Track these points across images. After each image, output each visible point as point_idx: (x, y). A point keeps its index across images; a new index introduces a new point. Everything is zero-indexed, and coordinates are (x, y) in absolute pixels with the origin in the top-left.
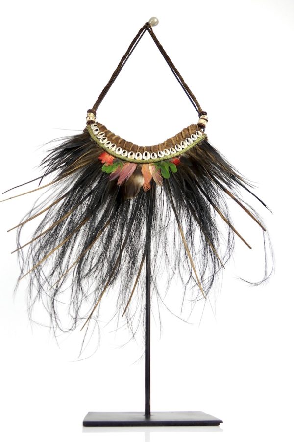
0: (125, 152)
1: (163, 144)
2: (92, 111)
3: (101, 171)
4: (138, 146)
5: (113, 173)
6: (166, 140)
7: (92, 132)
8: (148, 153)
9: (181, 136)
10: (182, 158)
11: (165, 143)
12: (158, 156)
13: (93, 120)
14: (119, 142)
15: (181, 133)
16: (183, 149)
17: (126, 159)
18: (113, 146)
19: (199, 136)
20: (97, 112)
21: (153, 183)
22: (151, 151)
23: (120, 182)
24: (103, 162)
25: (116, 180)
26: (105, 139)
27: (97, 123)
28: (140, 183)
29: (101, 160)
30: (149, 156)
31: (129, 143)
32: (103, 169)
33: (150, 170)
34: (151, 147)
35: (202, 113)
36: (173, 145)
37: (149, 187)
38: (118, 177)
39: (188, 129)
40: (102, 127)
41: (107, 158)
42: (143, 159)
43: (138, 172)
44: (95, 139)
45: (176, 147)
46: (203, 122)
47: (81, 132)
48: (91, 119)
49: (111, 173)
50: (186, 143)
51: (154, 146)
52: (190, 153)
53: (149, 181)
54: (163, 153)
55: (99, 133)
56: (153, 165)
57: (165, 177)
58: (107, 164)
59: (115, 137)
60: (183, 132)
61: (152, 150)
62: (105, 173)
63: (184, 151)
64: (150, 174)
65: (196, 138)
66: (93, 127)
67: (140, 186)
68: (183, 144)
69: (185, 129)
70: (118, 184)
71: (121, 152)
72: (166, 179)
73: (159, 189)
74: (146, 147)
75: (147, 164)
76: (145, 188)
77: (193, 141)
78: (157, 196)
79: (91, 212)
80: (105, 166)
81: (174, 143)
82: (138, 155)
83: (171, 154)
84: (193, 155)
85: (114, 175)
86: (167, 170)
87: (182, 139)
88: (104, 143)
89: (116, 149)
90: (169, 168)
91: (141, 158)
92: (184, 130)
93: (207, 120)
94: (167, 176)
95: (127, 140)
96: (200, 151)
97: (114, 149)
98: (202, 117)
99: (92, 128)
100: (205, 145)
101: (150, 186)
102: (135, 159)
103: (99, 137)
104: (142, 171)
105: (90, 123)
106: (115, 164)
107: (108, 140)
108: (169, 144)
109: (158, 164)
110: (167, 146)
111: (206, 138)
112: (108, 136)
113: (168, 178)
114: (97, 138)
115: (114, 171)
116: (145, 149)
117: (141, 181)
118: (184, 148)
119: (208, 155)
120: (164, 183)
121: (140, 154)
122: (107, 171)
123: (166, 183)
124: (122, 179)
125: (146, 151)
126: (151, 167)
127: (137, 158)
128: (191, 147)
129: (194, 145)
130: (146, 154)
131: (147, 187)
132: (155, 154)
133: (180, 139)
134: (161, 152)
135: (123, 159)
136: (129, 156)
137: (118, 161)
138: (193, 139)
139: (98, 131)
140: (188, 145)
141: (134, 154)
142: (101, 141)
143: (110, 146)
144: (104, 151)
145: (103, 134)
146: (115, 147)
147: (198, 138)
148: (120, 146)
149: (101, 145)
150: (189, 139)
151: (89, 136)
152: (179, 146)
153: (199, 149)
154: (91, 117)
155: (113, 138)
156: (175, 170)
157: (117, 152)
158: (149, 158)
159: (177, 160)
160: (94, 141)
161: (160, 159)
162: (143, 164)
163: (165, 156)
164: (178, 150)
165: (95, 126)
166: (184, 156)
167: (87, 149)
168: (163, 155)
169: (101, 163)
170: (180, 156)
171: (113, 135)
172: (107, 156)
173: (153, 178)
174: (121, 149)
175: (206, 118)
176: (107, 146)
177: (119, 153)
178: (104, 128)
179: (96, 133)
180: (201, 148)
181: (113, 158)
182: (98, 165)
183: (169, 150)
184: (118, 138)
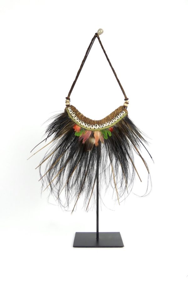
0: (86, 124)
1: (105, 118)
2: (68, 98)
3: (75, 136)
4: (92, 120)
5: (80, 136)
6: (106, 116)
7: (69, 112)
8: (97, 125)
11: (106, 118)
12: (102, 127)
14: (83, 118)
15: (114, 112)
16: (115, 121)
17: (86, 128)
18: (80, 121)
20: (70, 97)
21: (99, 142)
23: (84, 142)
24: (75, 130)
25: (82, 141)
26: (75, 116)
27: (71, 105)
28: (93, 142)
29: (74, 129)
30: (98, 127)
31: (88, 119)
32: (76, 134)
33: (98, 135)
34: (98, 121)
35: (126, 99)
37: (98, 144)
38: (83, 139)
41: (77, 128)
42: (95, 129)
43: (92, 136)
44: (71, 117)
45: (111, 121)
46: (126, 105)
47: (63, 111)
48: (68, 104)
50: (117, 118)
51: (100, 120)
52: (118, 124)
53: (98, 141)
54: (105, 125)
56: (100, 132)
57: (105, 139)
58: (77, 132)
59: (81, 115)
61: (99, 123)
62: (77, 136)
63: (116, 123)
64: (98, 137)
65: (122, 115)
66: (69, 109)
67: (94, 144)
68: (115, 119)
69: (117, 109)
71: (84, 124)
73: (102, 145)
75: (97, 131)
77: (120, 117)
78: (102, 148)
79: (71, 157)
81: (110, 118)
82: (92, 126)
83: (109, 125)
84: (120, 126)
85: (81, 137)
87: (114, 115)
88: (76, 119)
90: (108, 133)
91: (94, 128)
94: (106, 138)
95: (87, 117)
96: (123, 123)
97: (80, 122)
98: (126, 101)
100: (127, 120)
102: (91, 128)
104: (95, 135)
105: (68, 106)
106: (81, 131)
107: (77, 117)
108: (108, 119)
109: (103, 131)
110: (107, 120)
111: (127, 115)
112: (77, 114)
113: (107, 139)
114: (72, 116)
115: (81, 135)
116: (95, 122)
117: (94, 141)
119: (127, 126)
120: (105, 141)
121: (93, 126)
122: (78, 135)
123: (106, 141)
124: (85, 140)
125: (96, 123)
126: (98, 133)
127: (92, 128)
128: (119, 120)
129: (121, 119)
130: (96, 125)
131: (97, 145)
132: (101, 125)
133: (114, 116)
134: (104, 124)
135: (85, 129)
136: (88, 127)
137: (82, 129)
138: (120, 116)
139: (72, 112)
140: (118, 119)
141: (90, 125)
142: (74, 118)
143: (78, 121)
144: (75, 124)
145: (74, 113)
146: (81, 121)
147: (123, 115)
148: (83, 121)
149: (74, 121)
150: (118, 116)
151: (67, 114)
152: (113, 120)
153: (123, 121)
154: (68, 103)
155: (80, 116)
156: (110, 135)
157: (82, 124)
158: (98, 128)
159: (111, 129)
160: (70, 118)
161: (103, 129)
162: (95, 131)
163: (106, 126)
164: (112, 123)
165: (70, 108)
166: (115, 126)
167: (67, 123)
168: (105, 126)
169: (74, 131)
170: (113, 126)
171: (80, 113)
172: (77, 126)
173: (99, 139)
174: (84, 123)
175: (128, 102)
176: (77, 121)
177: (83, 125)
178: (75, 108)
179: (71, 113)
180: (124, 121)
181: (80, 128)
182: (73, 133)
183: (108, 123)
184: (82, 116)
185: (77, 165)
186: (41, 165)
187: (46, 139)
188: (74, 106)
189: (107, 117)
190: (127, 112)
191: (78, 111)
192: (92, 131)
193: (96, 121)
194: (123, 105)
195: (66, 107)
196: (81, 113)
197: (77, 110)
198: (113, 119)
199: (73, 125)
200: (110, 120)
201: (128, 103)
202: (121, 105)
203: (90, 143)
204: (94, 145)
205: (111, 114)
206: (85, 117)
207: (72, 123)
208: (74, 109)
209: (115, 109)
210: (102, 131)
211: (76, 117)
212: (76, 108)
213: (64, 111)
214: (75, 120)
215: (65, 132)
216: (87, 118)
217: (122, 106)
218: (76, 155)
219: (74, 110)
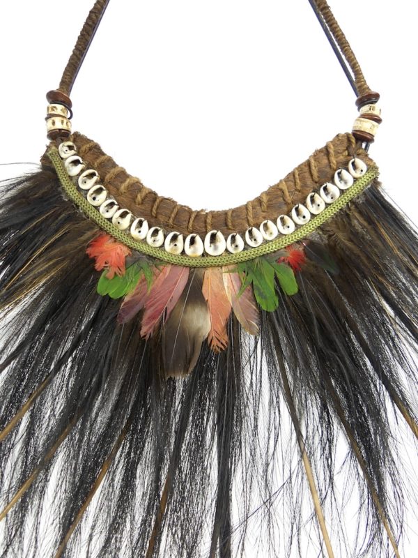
0: (155, 233)
1: (259, 201)
2: (60, 98)
3: (97, 294)
4: (190, 211)
5: (127, 299)
6: (266, 189)
7: (64, 170)
8: (220, 235)
9: (307, 175)
10: (311, 246)
11: (265, 199)
12: (246, 243)
13: (64, 127)
14: (139, 198)
15: (308, 164)
16: (313, 216)
17: (160, 254)
18: (123, 216)
19: (358, 174)
20: (73, 97)
21: (233, 327)
22: (226, 225)
23: (146, 330)
24: (98, 266)
25: (135, 324)
26: (99, 191)
28: (199, 330)
29: (94, 261)
30: (223, 244)
31: (168, 203)
32: (104, 287)
33: (224, 287)
34: (225, 213)
35: (366, 98)
36: (286, 203)
37: (225, 339)
38: (140, 314)
39: (326, 150)
40: (90, 149)
41: (110, 253)
42: (205, 254)
43: (194, 293)
44: (73, 194)
45: (294, 212)
46: (367, 126)
47: (35, 168)
48: (59, 125)
49: (121, 299)
50: (322, 199)
51: (234, 211)
52: (333, 228)
53: (223, 324)
54: (260, 234)
55: (82, 171)
56: (233, 271)
57: (264, 308)
58: (109, 273)
59: (127, 181)
60: (313, 163)
61: (229, 222)
62: (107, 299)
63: (317, 222)
64: (227, 301)
65: (348, 182)
66: (67, 153)
67: (201, 340)
68: (313, 201)
69: (321, 151)
70: (142, 333)
71: (146, 232)
72: (268, 313)
73: (249, 341)
74: (212, 212)
75: (216, 270)
76: (215, 342)
77: (342, 192)
79: (77, 408)
80: (106, 279)
81: (289, 199)
82: (193, 242)
83: (280, 235)
84: (342, 237)
85: (131, 305)
86: (271, 284)
87: (309, 182)
88: (101, 205)
89: (132, 222)
90: (276, 279)
91: (200, 252)
92: (317, 155)
93: (378, 120)
94: (271, 304)
95: (161, 193)
96: (358, 223)
97: (125, 223)
98: (365, 109)
99: (63, 155)
100: (374, 208)
101: (226, 338)
102: (183, 252)
103: (83, 186)
104: (207, 291)
105: (57, 136)
106: (132, 270)
107: (108, 197)
108: (276, 202)
109: (248, 267)
110: (268, 207)
111: (375, 183)
112: (108, 177)
113: (272, 309)
114: (79, 189)
115: (129, 293)
116: (209, 221)
117: (204, 324)
118: (315, 212)
119: (380, 236)
120: (261, 323)
121: (198, 239)
122: (113, 293)
123: (266, 320)
124: (152, 318)
125: (214, 227)
126: (226, 278)
127: (189, 251)
128: (334, 210)
129: (342, 204)
130: (213, 237)
131: (220, 341)
132: (238, 238)
133: (304, 185)
134: (255, 230)
135: (151, 258)
136: (168, 247)
137: (140, 259)
138: (343, 187)
139: (80, 167)
140: (327, 205)
141: (180, 238)
142: (89, 199)
143: (115, 213)
144: (100, 231)
145: (92, 175)
146: (129, 217)
147: (356, 180)
148: (142, 214)
149: (92, 214)
150: (329, 185)
151: (57, 180)
152: (301, 207)
153: (357, 215)
154: (57, 120)
155: (123, 187)
156: (291, 287)
157: (134, 232)
158: (221, 250)
159: (297, 255)
160: (71, 201)
161: (250, 254)
162: (205, 267)
163: (266, 242)
164: (300, 221)
165: (70, 148)
166: (317, 239)
167: (53, 226)
168: (260, 241)
169: (94, 270)
170: (305, 239)
171: (123, 175)
172: (108, 245)
173: (233, 313)
174: (145, 224)
175: (376, 112)
176: (108, 215)
177: (142, 236)
178: (95, 150)
179: (75, 171)
180: (360, 213)
181: (126, 251)
182: (86, 278)
183: (275, 222)
184: (137, 186)
185: (112, 458)
188: (90, 137)
189: (268, 193)
190: (372, 168)
191: (114, 165)
192: (192, 269)
193: (215, 215)
194: (350, 132)
195: (48, 142)
196: (129, 172)
197: (110, 160)
198: (304, 204)
199: (89, 234)
200: (285, 208)
202: (343, 132)
203: (183, 332)
204: (206, 344)
205: (293, 174)
206: (152, 196)
207: (81, 224)
208: (90, 153)
209: (311, 152)
210: (244, 266)
211: (104, 193)
212: (104, 149)
213: (40, 163)
214: (97, 208)
215: (40, 275)
216: (164, 200)
217: (347, 135)
218: (104, 401)
219: (89, 157)
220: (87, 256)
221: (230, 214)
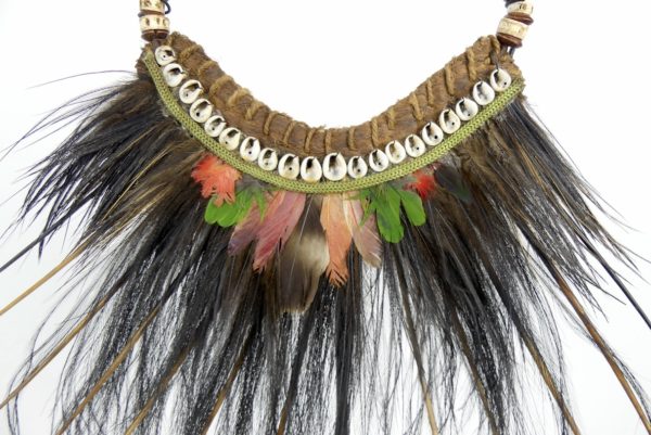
0: (268, 154)
1: (385, 116)
3: (204, 223)
4: (307, 129)
5: (238, 227)
6: (393, 102)
7: (163, 80)
8: (340, 158)
9: (442, 88)
10: (442, 173)
11: (392, 115)
12: (369, 167)
13: (161, 26)
14: (249, 113)
15: (443, 73)
16: (446, 135)
17: (272, 180)
18: (231, 134)
19: (499, 88)
21: (353, 259)
22: (348, 146)
23: (258, 262)
24: (205, 192)
25: (247, 255)
26: (203, 105)
27: (176, 36)
28: (316, 263)
29: (200, 186)
30: (343, 167)
31: (281, 119)
32: (211, 216)
33: (343, 215)
34: (347, 132)
36: (417, 120)
37: (344, 272)
38: (252, 245)
39: (465, 59)
40: (192, 53)
41: (219, 179)
42: (323, 179)
43: (311, 222)
44: (172, 108)
45: (424, 131)
46: (515, 28)
47: (128, 74)
48: (154, 25)
49: (231, 229)
50: (457, 116)
51: (357, 129)
52: (467, 150)
53: (343, 255)
54: (385, 158)
55: (184, 81)
56: (354, 198)
57: (388, 239)
58: (217, 200)
59: (236, 94)
60: (449, 73)
61: (350, 143)
62: (216, 228)
63: (451, 143)
64: (347, 231)
65: (488, 97)
66: (165, 60)
67: (319, 274)
68: (447, 117)
69: (459, 59)
70: (255, 266)
71: (257, 152)
72: (391, 244)
73: (369, 273)
74: (332, 130)
75: (336, 197)
76: (334, 276)
77: (481, 108)
78: (365, 290)
80: (214, 206)
81: (420, 116)
82: (310, 164)
83: (409, 157)
84: (478, 161)
85: (242, 234)
86: (396, 214)
87: (444, 95)
88: (206, 121)
89: (241, 141)
90: (402, 207)
91: (318, 177)
92: (453, 64)
94: (395, 235)
95: (274, 107)
96: (496, 141)
97: (234, 142)
98: (514, 7)
99: (161, 62)
100: (517, 126)
101: (346, 271)
102: (299, 177)
103: (185, 100)
104: (326, 220)
105: (155, 38)
106: (242, 197)
107: (214, 112)
108: (405, 119)
109: (372, 196)
110: (396, 124)
111: (520, 97)
112: (213, 88)
113: (396, 241)
114: (180, 102)
115: (241, 222)
116: (328, 140)
117: (322, 256)
118: (449, 131)
119: (521, 162)
120: (384, 254)
121: (316, 162)
122: (223, 222)
123: (390, 252)
124: (265, 250)
125: (335, 149)
126: (346, 205)
127: (305, 176)
128: (470, 129)
129: (480, 123)
130: (333, 159)
131: (339, 274)
132: (361, 161)
133: (438, 99)
134: (380, 152)
135: (265, 183)
136: (282, 170)
137: (248, 184)
138: (482, 102)
139: (180, 77)
140: (463, 123)
141: (296, 160)
142: (193, 115)
143: (221, 131)
144: (204, 152)
145: (195, 86)
146: (237, 137)
147: (497, 94)
148: (253, 132)
149: (197, 133)
150: (467, 101)
151: (154, 92)
152: (433, 125)
153: (496, 134)
154: (152, 18)
155: (230, 100)
156: (418, 217)
157: (244, 152)
158: (341, 175)
159: (426, 181)
160: (171, 117)
161: (374, 180)
162: (324, 194)
163: (392, 165)
164: (431, 142)
165: (169, 53)
166: (450, 162)
167: (154, 146)
168: (386, 164)
169: (199, 196)
170: (436, 162)
171: (230, 85)
172: (215, 167)
173: (353, 244)
174: (257, 144)
175: (527, 12)
176: (215, 134)
177: (253, 158)
178: (198, 53)
179: (175, 80)
180: (501, 133)
181: (235, 175)
182: (192, 206)
183: (402, 142)
184: (246, 100)
186: (16, 394)
187: (41, 240)
188: (192, 39)
189: (395, 108)
190: (517, 80)
191: (221, 73)
192: (309, 197)
193: (334, 133)
194: (494, 34)
195: (144, 43)
196: (237, 81)
197: (215, 66)
198: (437, 122)
199: (192, 157)
200: (415, 126)
201: (527, 20)
202: (485, 34)
203: (299, 266)
204: (324, 277)
205: (425, 85)
206: (264, 111)
207: (183, 145)
208: (192, 58)
209: (448, 59)
210: (367, 193)
211: (209, 109)
212: (209, 52)
213: (135, 70)
214: (201, 125)
215: (142, 203)
216: (277, 115)
217: (491, 37)
219: (191, 62)
220: (192, 180)
221: (351, 132)
